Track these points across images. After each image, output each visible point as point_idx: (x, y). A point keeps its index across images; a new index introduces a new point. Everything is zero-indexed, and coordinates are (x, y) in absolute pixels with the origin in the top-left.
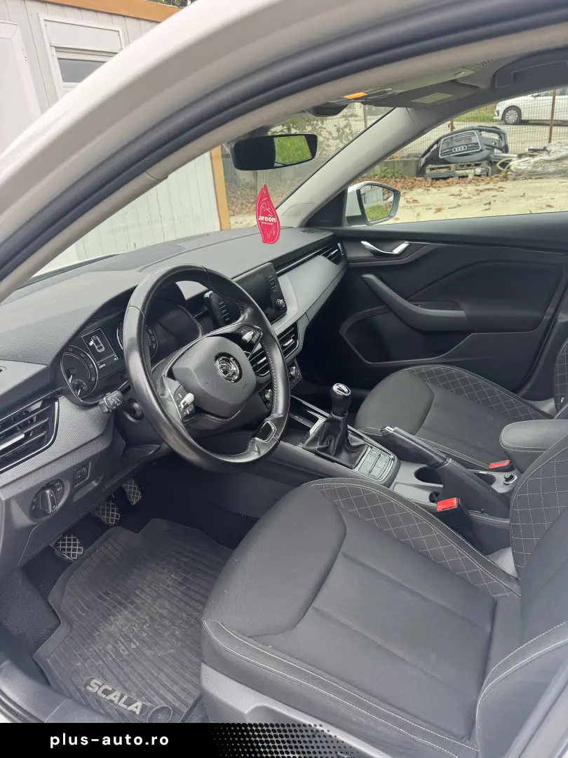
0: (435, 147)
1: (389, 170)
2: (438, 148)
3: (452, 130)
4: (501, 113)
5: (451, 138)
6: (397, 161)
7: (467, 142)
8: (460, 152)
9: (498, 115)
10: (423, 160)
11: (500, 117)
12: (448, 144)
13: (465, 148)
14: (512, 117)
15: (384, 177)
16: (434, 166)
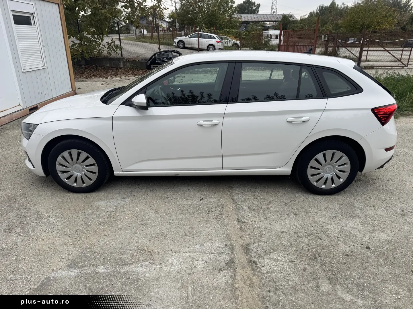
0: (154, 57)
1: (134, 66)
2: (155, 58)
3: (160, 51)
4: (176, 43)
5: (160, 54)
6: (137, 62)
7: (167, 56)
8: (164, 60)
9: (175, 44)
10: (149, 62)
11: (176, 45)
12: (159, 56)
13: (166, 59)
14: (181, 45)
15: (132, 68)
16: (154, 65)
